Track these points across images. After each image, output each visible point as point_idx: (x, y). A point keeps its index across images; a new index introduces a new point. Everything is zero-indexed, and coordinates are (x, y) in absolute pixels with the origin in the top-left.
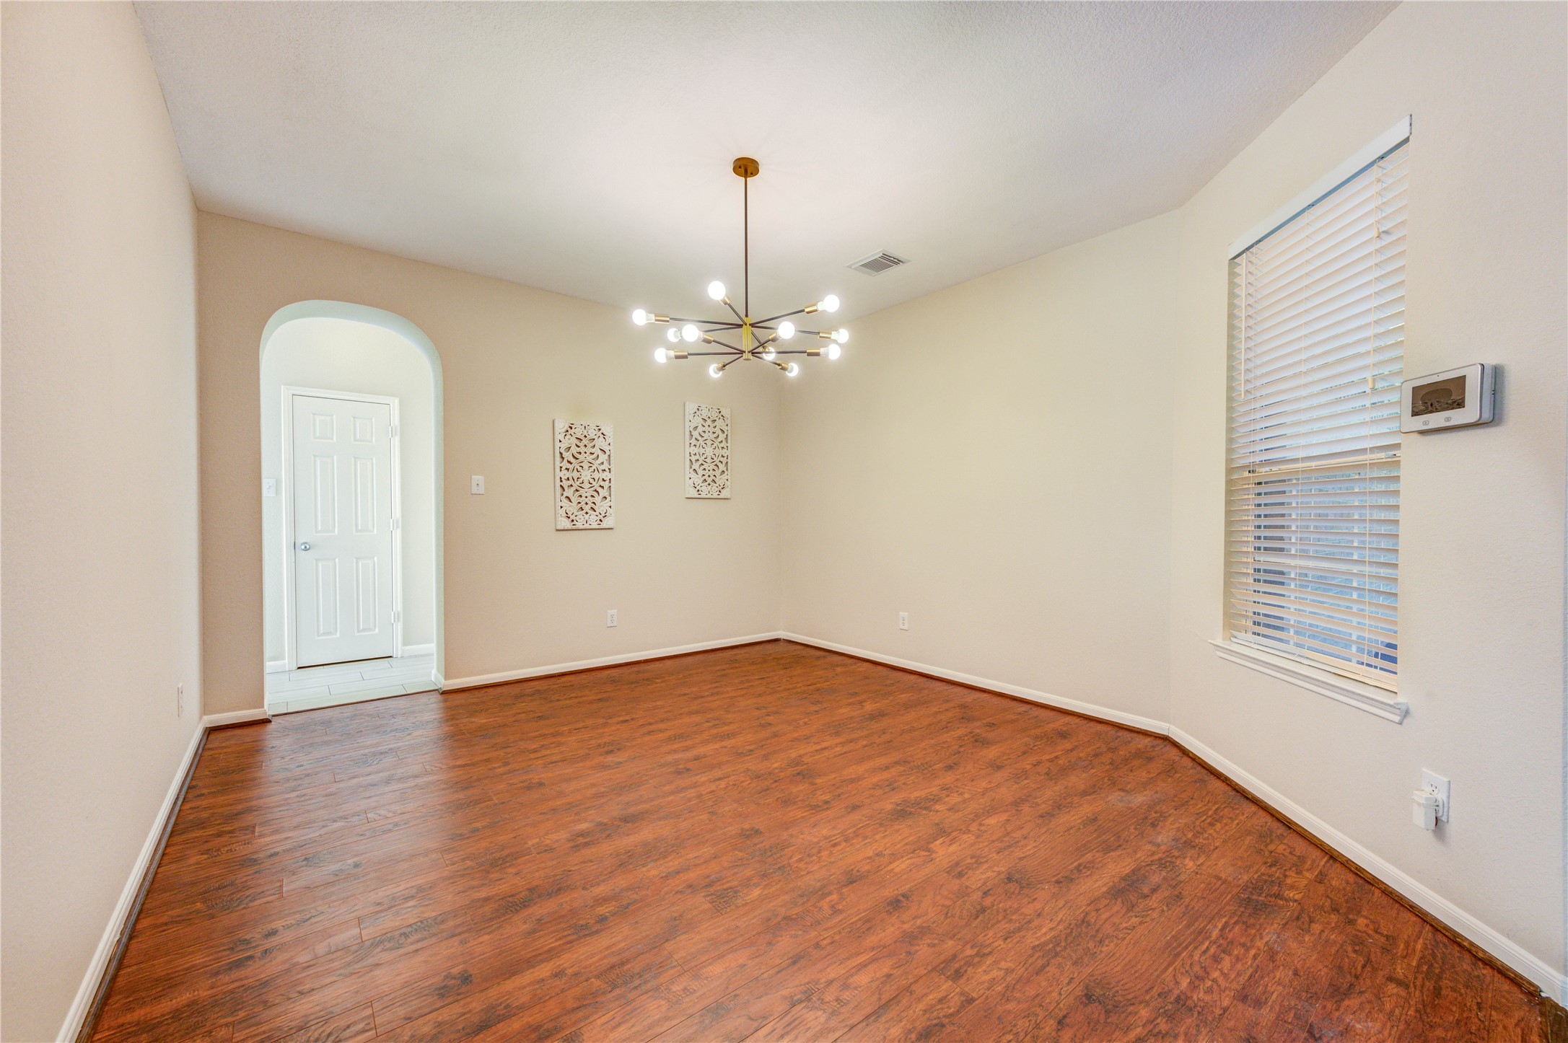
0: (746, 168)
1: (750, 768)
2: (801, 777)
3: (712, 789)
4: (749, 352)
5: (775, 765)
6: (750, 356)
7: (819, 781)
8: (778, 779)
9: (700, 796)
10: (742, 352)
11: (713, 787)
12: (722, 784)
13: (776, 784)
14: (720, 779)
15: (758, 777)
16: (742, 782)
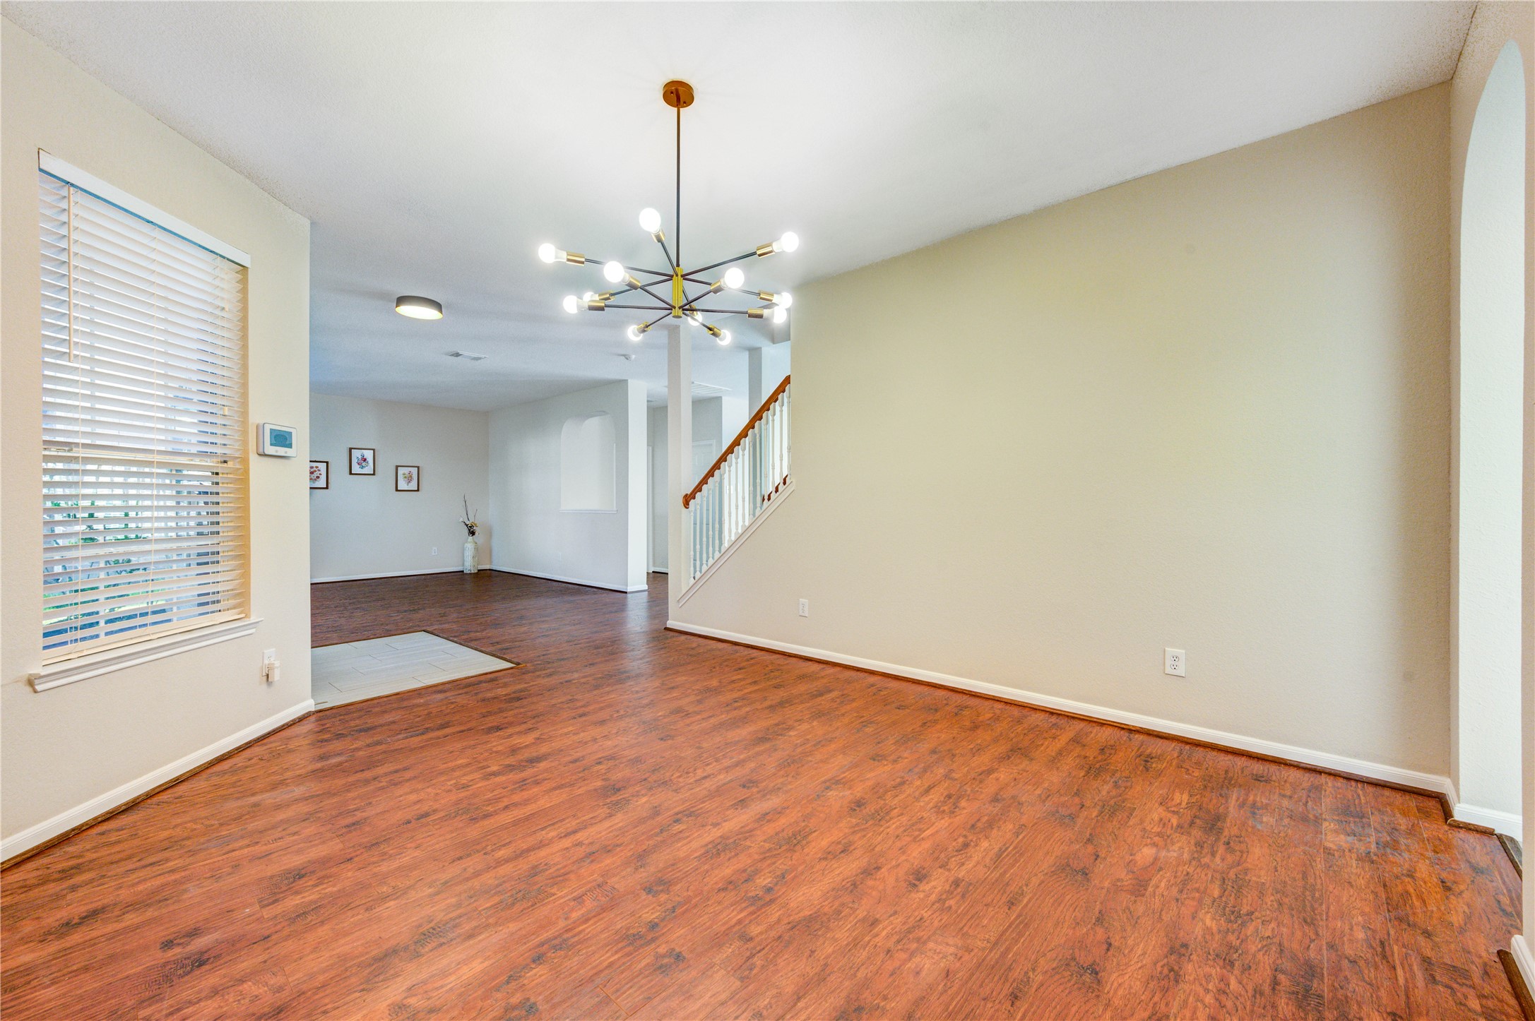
0: (678, 95)
1: (675, 794)
2: (616, 787)
3: (709, 767)
4: (680, 308)
5: (644, 799)
6: (680, 313)
7: (599, 783)
8: (643, 783)
9: (717, 760)
10: (672, 307)
11: (709, 770)
12: (700, 773)
13: (644, 777)
14: (705, 778)
15: (665, 783)
16: (680, 777)
